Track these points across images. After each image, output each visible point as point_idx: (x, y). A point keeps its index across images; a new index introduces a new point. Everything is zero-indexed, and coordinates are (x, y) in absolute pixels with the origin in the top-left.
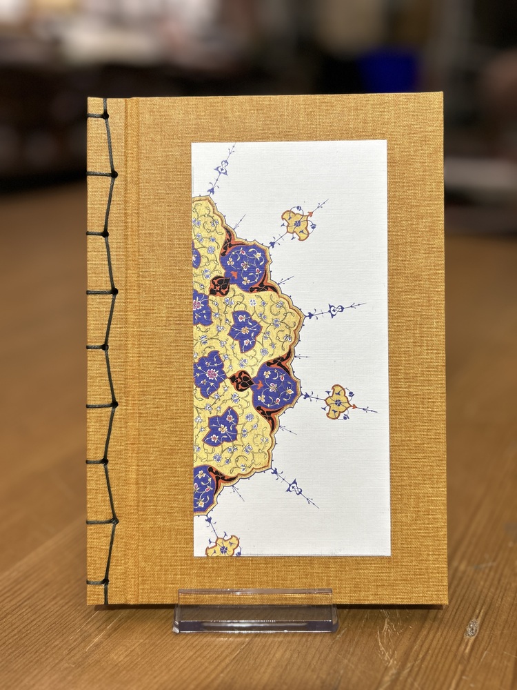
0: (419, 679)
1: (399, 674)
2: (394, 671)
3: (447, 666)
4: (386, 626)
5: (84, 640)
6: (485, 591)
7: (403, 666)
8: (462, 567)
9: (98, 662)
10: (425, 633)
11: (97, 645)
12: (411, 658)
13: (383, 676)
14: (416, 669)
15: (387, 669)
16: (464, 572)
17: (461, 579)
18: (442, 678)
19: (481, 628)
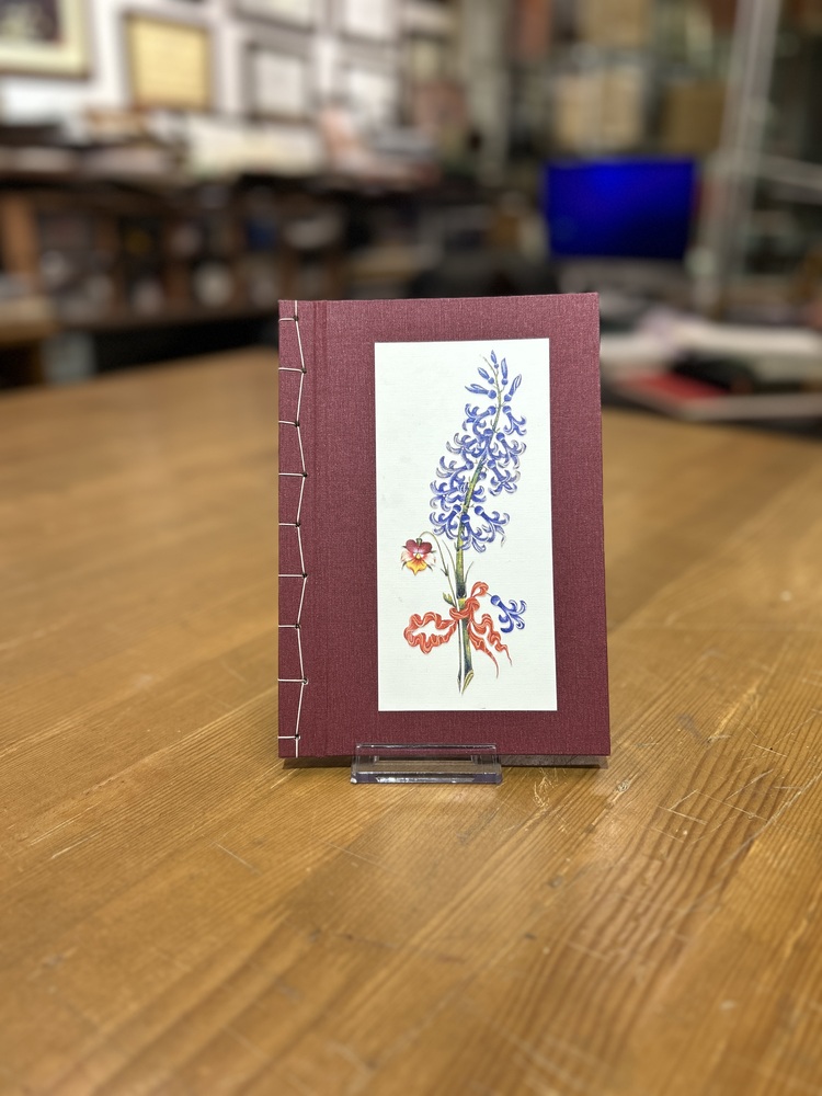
0: (566, 816)
1: (548, 812)
2: (545, 810)
3: (593, 809)
4: (543, 782)
5: (268, 781)
6: (643, 762)
7: (554, 808)
8: (626, 745)
9: (281, 795)
10: (578, 787)
11: (280, 785)
12: (562, 803)
13: (534, 813)
14: (564, 810)
15: (538, 809)
16: (626, 749)
17: (622, 753)
18: (586, 817)
19: (632, 785)
